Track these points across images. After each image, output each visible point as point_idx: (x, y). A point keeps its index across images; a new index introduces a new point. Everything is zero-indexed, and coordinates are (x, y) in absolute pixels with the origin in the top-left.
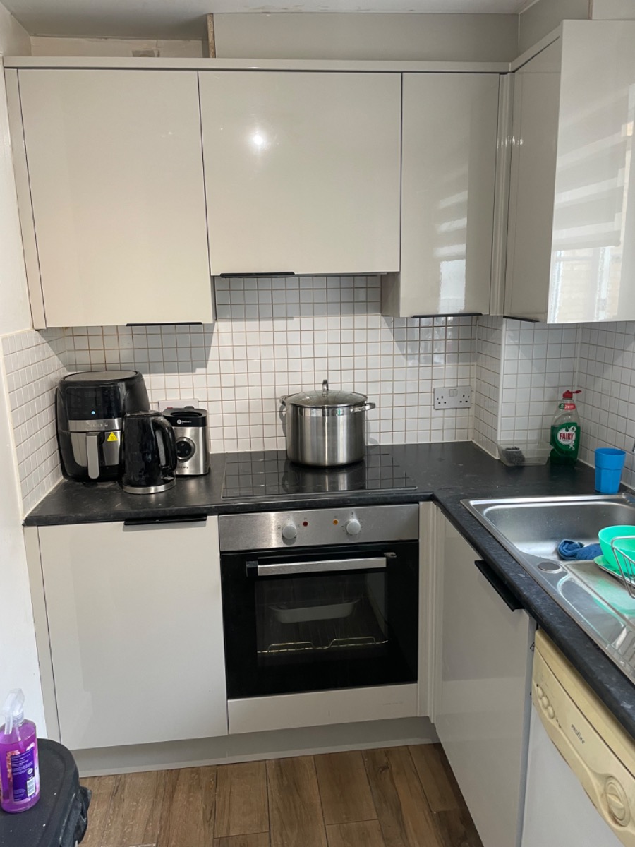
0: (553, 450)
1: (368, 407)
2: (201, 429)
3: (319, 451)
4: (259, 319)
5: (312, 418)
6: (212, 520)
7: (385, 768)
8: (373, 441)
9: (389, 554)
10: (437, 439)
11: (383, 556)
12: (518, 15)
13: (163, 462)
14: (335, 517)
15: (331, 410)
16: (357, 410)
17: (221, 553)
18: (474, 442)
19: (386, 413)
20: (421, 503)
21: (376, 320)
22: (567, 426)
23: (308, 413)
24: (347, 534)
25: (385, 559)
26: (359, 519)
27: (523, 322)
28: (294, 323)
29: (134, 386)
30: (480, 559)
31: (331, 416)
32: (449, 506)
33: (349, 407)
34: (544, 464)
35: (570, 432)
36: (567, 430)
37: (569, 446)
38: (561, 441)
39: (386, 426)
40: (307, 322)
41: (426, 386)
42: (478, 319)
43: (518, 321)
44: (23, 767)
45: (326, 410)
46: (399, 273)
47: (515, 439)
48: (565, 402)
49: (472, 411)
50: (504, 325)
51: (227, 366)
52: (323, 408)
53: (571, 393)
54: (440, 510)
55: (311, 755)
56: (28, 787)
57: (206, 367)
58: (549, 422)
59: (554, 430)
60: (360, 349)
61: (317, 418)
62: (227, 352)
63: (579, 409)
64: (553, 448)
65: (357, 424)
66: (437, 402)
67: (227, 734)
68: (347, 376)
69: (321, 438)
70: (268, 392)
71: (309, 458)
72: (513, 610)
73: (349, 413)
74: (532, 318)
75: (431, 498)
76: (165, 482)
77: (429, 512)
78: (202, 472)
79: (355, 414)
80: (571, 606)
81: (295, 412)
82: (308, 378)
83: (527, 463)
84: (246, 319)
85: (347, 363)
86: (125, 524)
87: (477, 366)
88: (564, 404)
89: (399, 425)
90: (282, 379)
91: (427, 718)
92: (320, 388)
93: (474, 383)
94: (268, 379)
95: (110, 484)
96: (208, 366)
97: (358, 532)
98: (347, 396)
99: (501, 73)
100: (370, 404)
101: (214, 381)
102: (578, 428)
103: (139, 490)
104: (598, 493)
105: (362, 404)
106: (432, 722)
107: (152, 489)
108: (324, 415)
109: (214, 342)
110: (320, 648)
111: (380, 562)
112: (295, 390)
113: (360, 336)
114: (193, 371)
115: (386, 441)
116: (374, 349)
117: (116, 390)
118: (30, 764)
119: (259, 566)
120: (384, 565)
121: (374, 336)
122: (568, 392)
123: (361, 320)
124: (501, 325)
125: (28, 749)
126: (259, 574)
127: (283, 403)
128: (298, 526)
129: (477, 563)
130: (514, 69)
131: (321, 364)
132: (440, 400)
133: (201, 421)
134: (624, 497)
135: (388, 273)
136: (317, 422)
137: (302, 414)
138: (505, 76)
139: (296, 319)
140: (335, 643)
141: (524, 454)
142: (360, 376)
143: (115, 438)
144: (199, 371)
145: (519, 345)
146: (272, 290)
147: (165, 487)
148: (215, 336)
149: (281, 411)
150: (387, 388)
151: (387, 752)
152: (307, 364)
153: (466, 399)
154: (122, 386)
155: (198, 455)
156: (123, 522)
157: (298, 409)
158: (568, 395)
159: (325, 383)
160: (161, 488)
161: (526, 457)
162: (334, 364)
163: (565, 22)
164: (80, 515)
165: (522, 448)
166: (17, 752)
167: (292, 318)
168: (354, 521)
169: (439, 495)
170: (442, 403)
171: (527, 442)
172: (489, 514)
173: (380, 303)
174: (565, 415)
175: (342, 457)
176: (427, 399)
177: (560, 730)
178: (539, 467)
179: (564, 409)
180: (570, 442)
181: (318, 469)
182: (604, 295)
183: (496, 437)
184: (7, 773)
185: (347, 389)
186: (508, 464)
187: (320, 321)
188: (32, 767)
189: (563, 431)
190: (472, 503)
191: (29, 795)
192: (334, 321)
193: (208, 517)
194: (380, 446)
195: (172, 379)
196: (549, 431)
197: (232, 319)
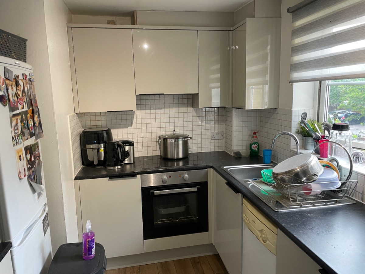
0: (250, 152)
1: (189, 138)
2: (132, 147)
3: (173, 154)
4: (151, 109)
5: (170, 142)
6: (139, 176)
7: (198, 262)
8: (191, 151)
9: (198, 186)
10: (212, 150)
11: (196, 187)
12: (234, 12)
13: (120, 158)
14: (180, 174)
15: (176, 139)
16: (186, 139)
17: (142, 188)
18: (225, 151)
19: (195, 141)
20: (208, 169)
21: (191, 109)
22: (254, 143)
23: (169, 141)
24: (184, 180)
25: (197, 188)
26: (188, 175)
27: (239, 109)
28: (162, 111)
29: (108, 132)
30: (227, 182)
31: (176, 142)
32: (217, 168)
33: (183, 138)
34: (248, 156)
35: (256, 145)
36: (255, 145)
37: (255, 150)
38: (253, 148)
39: (195, 146)
40: (167, 110)
41: (208, 132)
42: (225, 109)
43: (238, 109)
44: (91, 244)
45: (175, 139)
46: (198, 94)
47: (239, 148)
48: (254, 135)
49: (224, 140)
50: (233, 111)
51: (139, 126)
52: (174, 139)
53: (256, 133)
54: (214, 170)
55: (172, 261)
56: (93, 251)
57: (132, 126)
58: (249, 143)
59: (251, 145)
60: (186, 119)
61: (172, 142)
62: (139, 121)
63: (259, 138)
64: (250, 151)
65: (185, 144)
66: (212, 137)
67: (143, 253)
68: (181, 129)
69: (174, 149)
70: (154, 135)
71: (169, 156)
72: (236, 193)
73: (183, 140)
74: (241, 108)
75: (212, 167)
76: (121, 165)
77: (211, 171)
78: (132, 162)
79: (185, 141)
80: (252, 190)
81: (164, 141)
82: (168, 129)
83: (242, 156)
84: (146, 109)
85: (181, 124)
86: (109, 178)
87: (225, 124)
88: (254, 136)
89: (199, 145)
90: (158, 130)
91: (212, 244)
92: (173, 133)
93: (224, 131)
94: (154, 130)
95: (100, 167)
96: (133, 126)
97: (187, 179)
98: (182, 135)
99: (229, 31)
100: (190, 137)
101: (135, 131)
102: (258, 144)
103: (112, 168)
104: (264, 164)
105: (187, 137)
106: (214, 245)
107: (116, 167)
108: (174, 141)
109: (135, 117)
110: (175, 221)
111: (195, 189)
112: (163, 134)
113: (185, 115)
114: (127, 128)
115: (195, 151)
116: (190, 119)
117: (102, 134)
118: (93, 243)
119: (155, 192)
120: (196, 190)
121: (190, 114)
122: (254, 132)
123: (185, 109)
124: (232, 111)
125: (93, 238)
126: (155, 194)
127: (160, 138)
128: (168, 178)
129: (226, 183)
130: (233, 30)
131: (172, 125)
132: (213, 137)
133: (132, 144)
134: (272, 164)
135: (195, 94)
136: (172, 144)
137: (166, 141)
138: (230, 32)
139: (163, 109)
140: (180, 219)
141: (241, 153)
142: (186, 128)
143: (102, 151)
144: (129, 127)
145: (238, 117)
146: (155, 99)
147: (121, 167)
148: (135, 115)
149: (158, 141)
150: (195, 132)
151: (199, 258)
152: (167, 125)
153: (222, 136)
154: (105, 133)
155: (131, 156)
156: (108, 178)
157: (165, 140)
158: (255, 133)
159: (174, 131)
160: (119, 167)
161: (242, 154)
162: (177, 124)
163: (247, 19)
164: (94, 175)
165: (240, 151)
166: (90, 239)
167: (162, 109)
168: (186, 175)
169: (214, 166)
170: (214, 137)
171: (242, 150)
172: (230, 170)
173: (191, 104)
174: (254, 140)
175: (181, 156)
176: (209, 136)
177: (250, 223)
178: (246, 157)
179: (253, 138)
180: (256, 149)
181: (173, 160)
182: (266, 101)
183: (232, 148)
184: (86, 246)
185: (181, 133)
186: (236, 157)
187: (172, 110)
188: (94, 244)
189: (254, 145)
190: (225, 167)
191: (93, 254)
192: (176, 110)
193: (137, 175)
194: (193, 153)
195: (120, 131)
196: (249, 146)
197: (141, 109)
